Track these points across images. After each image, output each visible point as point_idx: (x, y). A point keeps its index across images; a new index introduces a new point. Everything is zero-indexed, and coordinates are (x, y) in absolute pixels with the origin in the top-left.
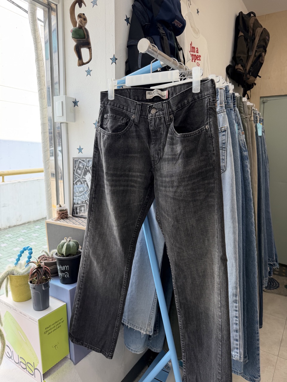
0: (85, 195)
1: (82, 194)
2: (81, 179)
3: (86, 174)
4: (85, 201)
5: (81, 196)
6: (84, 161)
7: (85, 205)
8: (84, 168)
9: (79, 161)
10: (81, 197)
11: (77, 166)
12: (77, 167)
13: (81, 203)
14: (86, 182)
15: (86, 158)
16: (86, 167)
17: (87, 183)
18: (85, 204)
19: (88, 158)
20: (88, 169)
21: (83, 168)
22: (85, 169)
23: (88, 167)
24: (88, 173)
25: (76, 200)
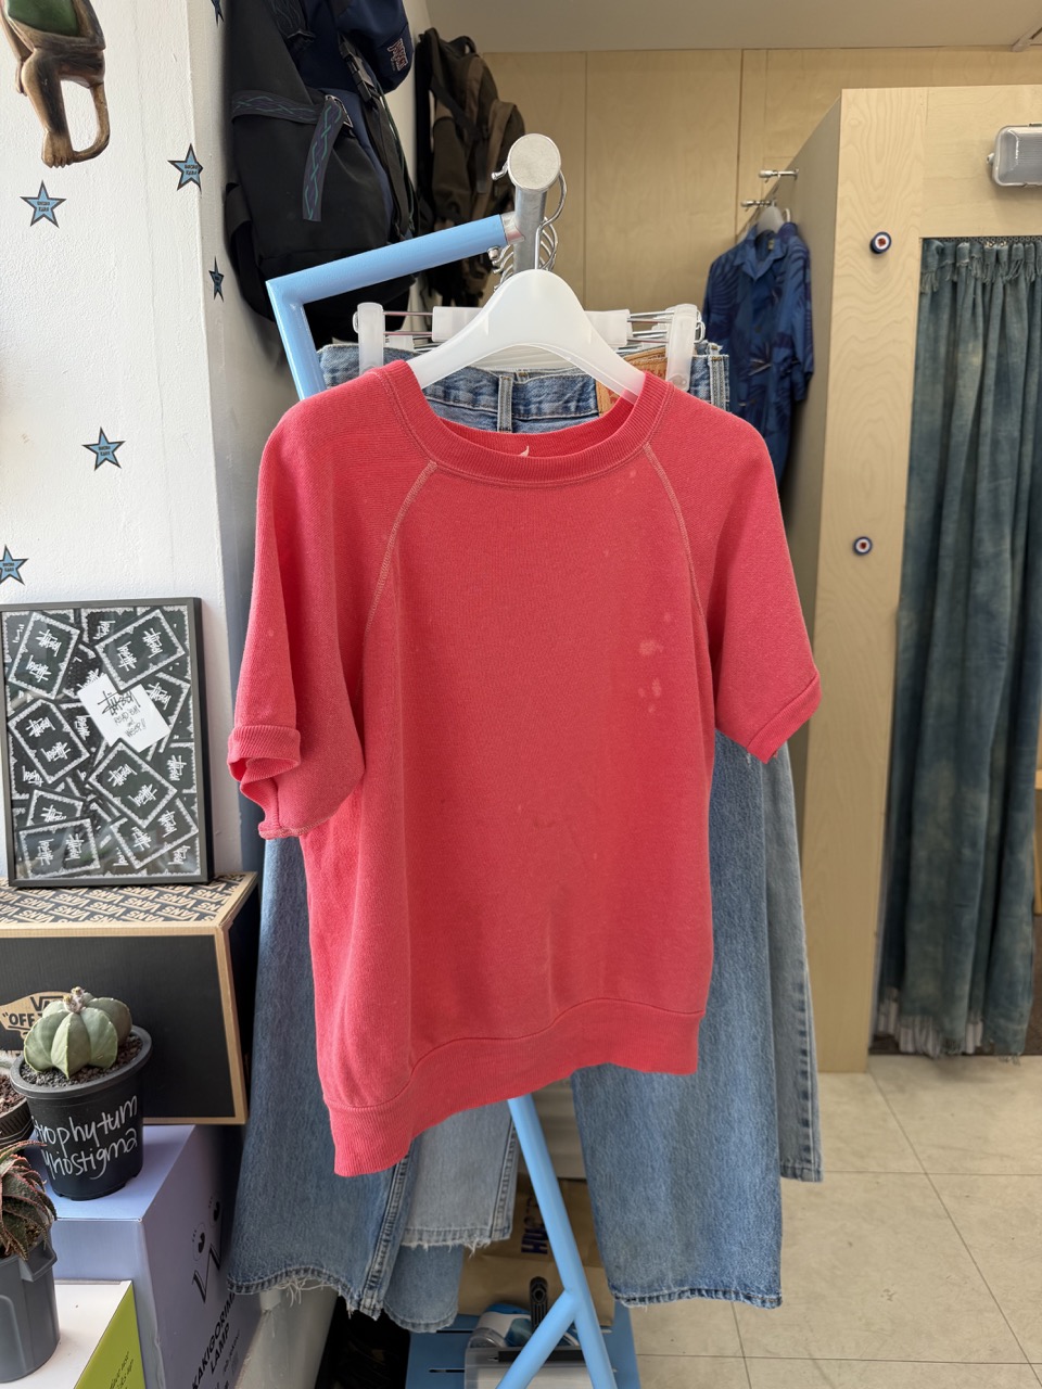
0: (83, 776)
1: (61, 773)
2: (52, 706)
3: (83, 681)
4: (86, 806)
5: (56, 783)
6: (64, 619)
7: (87, 822)
8: (70, 651)
9: (32, 619)
10: (62, 786)
11: (23, 645)
12: (22, 649)
13: (58, 819)
14: (82, 720)
15: (77, 608)
16: (81, 647)
17: (90, 723)
18: (88, 820)
19: (87, 605)
20: (91, 655)
21: (63, 650)
22: (73, 656)
23: (92, 645)
24: (92, 675)
25: (26, 804)
